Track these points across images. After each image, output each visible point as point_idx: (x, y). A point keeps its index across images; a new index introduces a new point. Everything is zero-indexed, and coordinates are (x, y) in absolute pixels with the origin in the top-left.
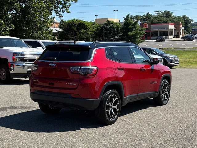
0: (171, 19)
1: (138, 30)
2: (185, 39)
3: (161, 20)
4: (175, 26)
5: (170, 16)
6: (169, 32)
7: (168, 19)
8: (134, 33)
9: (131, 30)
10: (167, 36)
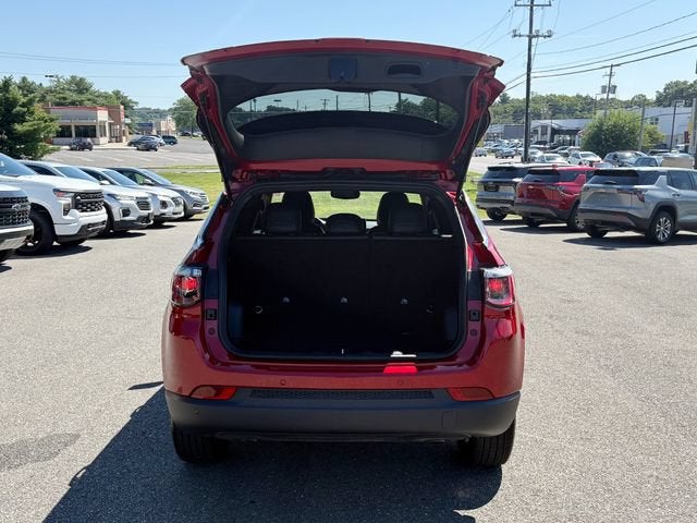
0: (90, 97)
1: (39, 119)
2: (140, 147)
3: (65, 98)
4: (109, 115)
5: (87, 90)
6: (98, 128)
7: (83, 97)
8: (31, 126)
9: (21, 119)
10: (95, 136)
